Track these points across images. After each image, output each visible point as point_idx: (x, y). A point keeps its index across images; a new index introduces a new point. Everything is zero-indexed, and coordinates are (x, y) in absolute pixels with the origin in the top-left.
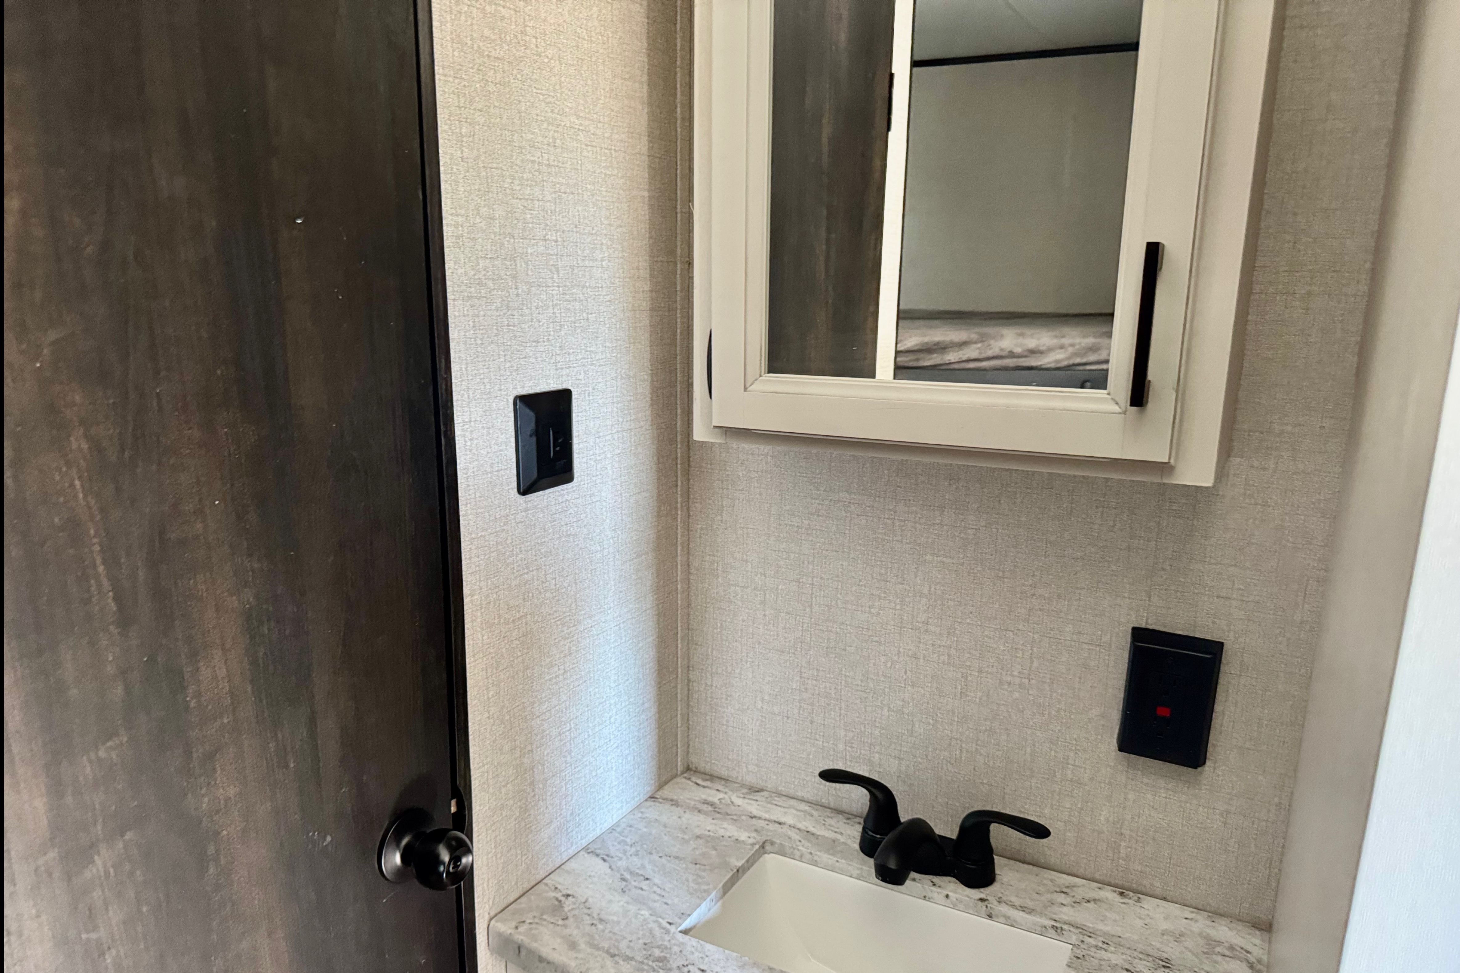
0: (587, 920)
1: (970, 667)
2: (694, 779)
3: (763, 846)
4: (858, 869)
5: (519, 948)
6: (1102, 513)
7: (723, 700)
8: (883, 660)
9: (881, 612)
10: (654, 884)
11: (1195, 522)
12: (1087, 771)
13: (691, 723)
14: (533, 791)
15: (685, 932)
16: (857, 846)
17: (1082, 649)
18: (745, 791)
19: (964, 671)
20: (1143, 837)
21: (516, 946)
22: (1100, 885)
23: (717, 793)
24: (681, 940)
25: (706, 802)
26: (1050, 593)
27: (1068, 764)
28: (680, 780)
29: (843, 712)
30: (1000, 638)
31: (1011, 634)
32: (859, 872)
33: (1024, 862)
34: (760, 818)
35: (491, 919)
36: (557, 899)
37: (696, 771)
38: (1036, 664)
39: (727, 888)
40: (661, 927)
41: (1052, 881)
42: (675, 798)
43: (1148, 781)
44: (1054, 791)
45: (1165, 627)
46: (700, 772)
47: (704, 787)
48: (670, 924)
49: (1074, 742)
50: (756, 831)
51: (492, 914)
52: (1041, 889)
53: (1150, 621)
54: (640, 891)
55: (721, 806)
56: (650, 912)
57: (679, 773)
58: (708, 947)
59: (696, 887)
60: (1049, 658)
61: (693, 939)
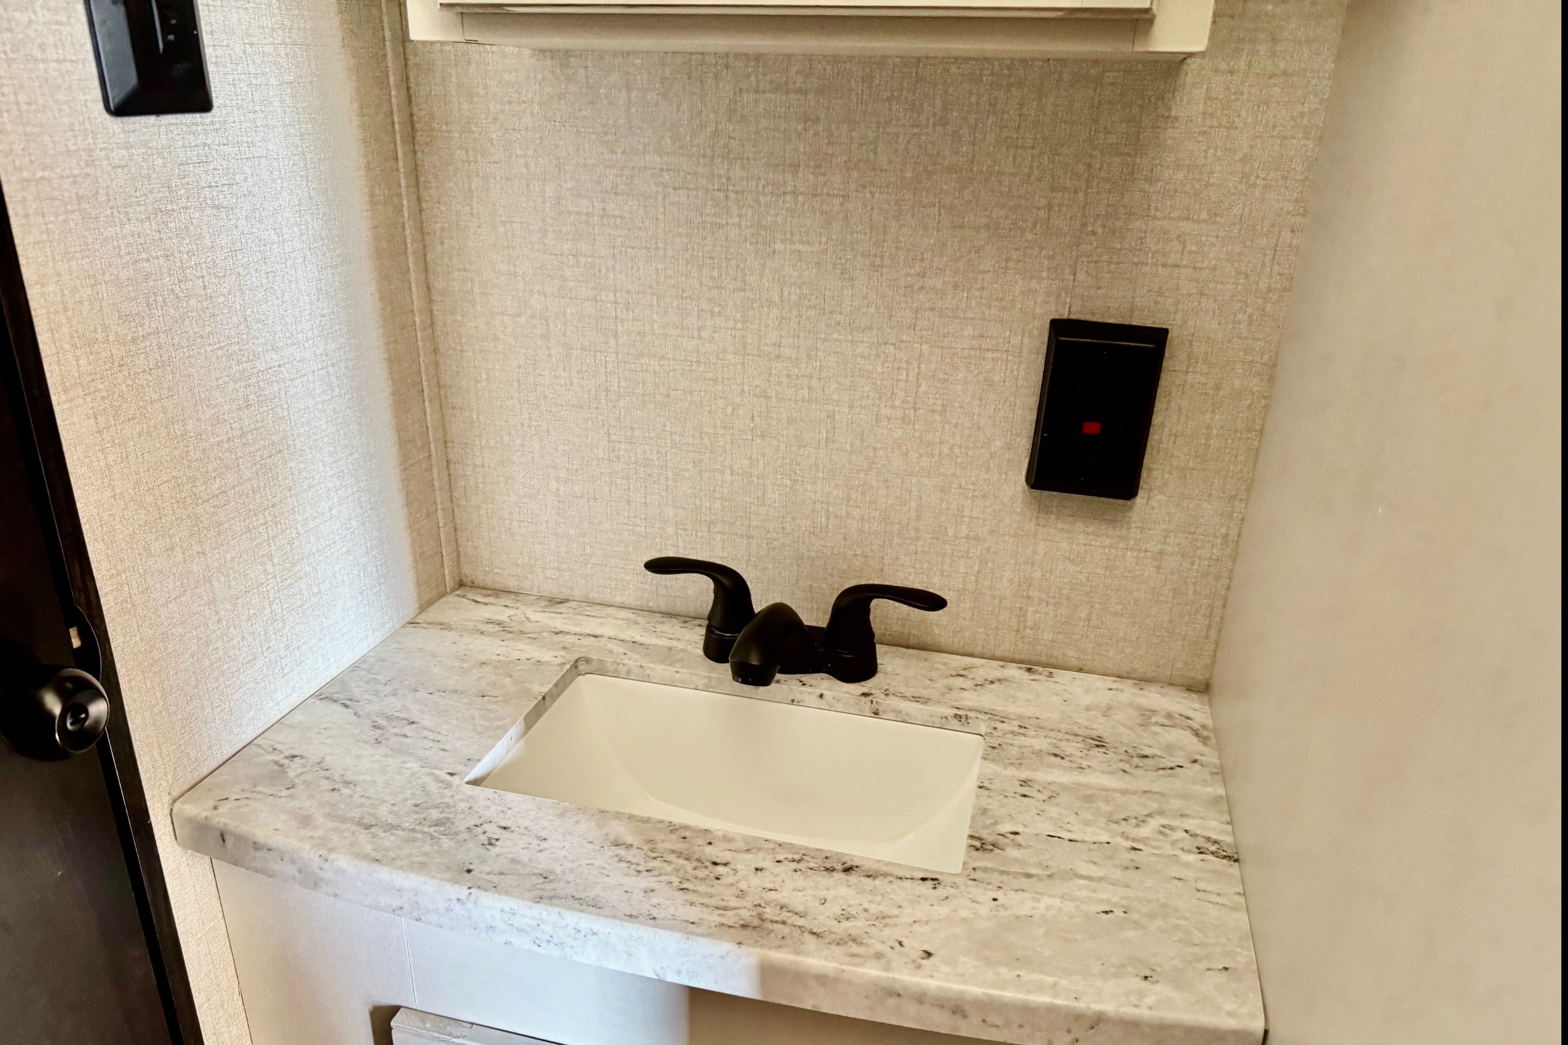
0: (325, 785)
1: (838, 401)
2: (470, 596)
3: (575, 665)
4: (705, 677)
5: (222, 836)
6: (1015, 158)
7: (502, 485)
8: (721, 405)
9: (716, 335)
10: (425, 728)
11: (1138, 160)
12: (987, 522)
13: (458, 521)
14: (217, 613)
15: (476, 782)
16: (701, 652)
17: (984, 359)
18: (543, 603)
19: (830, 408)
20: (1054, 598)
21: (218, 834)
22: (1001, 663)
23: (506, 609)
24: (470, 793)
25: (489, 622)
26: (944, 283)
27: (963, 516)
28: (451, 599)
29: (670, 483)
30: (878, 355)
31: (892, 348)
32: (706, 681)
33: (907, 647)
34: (568, 633)
35: (174, 801)
36: (276, 763)
37: (474, 586)
38: (923, 388)
39: (532, 719)
40: (438, 780)
41: (945, 664)
42: (446, 620)
43: (1063, 526)
44: (945, 554)
45: (1093, 314)
46: (478, 587)
47: (486, 604)
48: (452, 774)
49: (971, 487)
50: (564, 648)
51: (175, 793)
52: (934, 674)
53: (1073, 309)
54: (403, 739)
55: (513, 624)
56: (420, 763)
57: (448, 590)
58: (510, 796)
59: (486, 724)
60: (942, 376)
61: (486, 790)
